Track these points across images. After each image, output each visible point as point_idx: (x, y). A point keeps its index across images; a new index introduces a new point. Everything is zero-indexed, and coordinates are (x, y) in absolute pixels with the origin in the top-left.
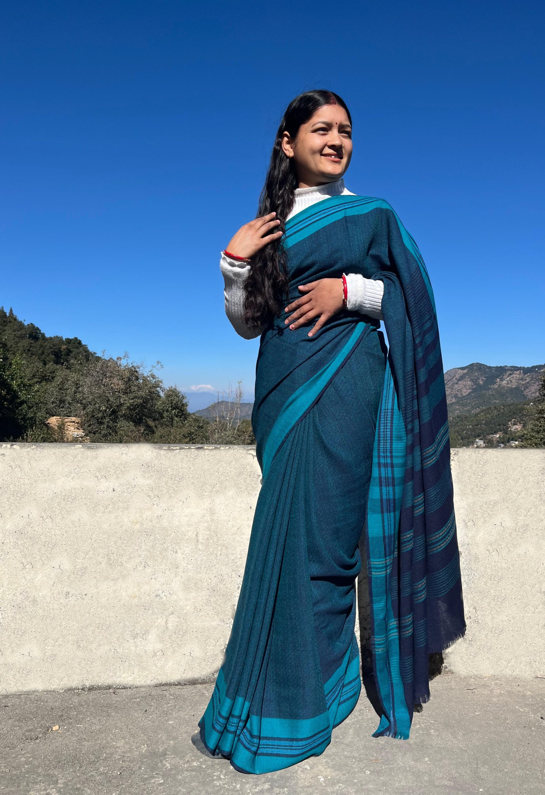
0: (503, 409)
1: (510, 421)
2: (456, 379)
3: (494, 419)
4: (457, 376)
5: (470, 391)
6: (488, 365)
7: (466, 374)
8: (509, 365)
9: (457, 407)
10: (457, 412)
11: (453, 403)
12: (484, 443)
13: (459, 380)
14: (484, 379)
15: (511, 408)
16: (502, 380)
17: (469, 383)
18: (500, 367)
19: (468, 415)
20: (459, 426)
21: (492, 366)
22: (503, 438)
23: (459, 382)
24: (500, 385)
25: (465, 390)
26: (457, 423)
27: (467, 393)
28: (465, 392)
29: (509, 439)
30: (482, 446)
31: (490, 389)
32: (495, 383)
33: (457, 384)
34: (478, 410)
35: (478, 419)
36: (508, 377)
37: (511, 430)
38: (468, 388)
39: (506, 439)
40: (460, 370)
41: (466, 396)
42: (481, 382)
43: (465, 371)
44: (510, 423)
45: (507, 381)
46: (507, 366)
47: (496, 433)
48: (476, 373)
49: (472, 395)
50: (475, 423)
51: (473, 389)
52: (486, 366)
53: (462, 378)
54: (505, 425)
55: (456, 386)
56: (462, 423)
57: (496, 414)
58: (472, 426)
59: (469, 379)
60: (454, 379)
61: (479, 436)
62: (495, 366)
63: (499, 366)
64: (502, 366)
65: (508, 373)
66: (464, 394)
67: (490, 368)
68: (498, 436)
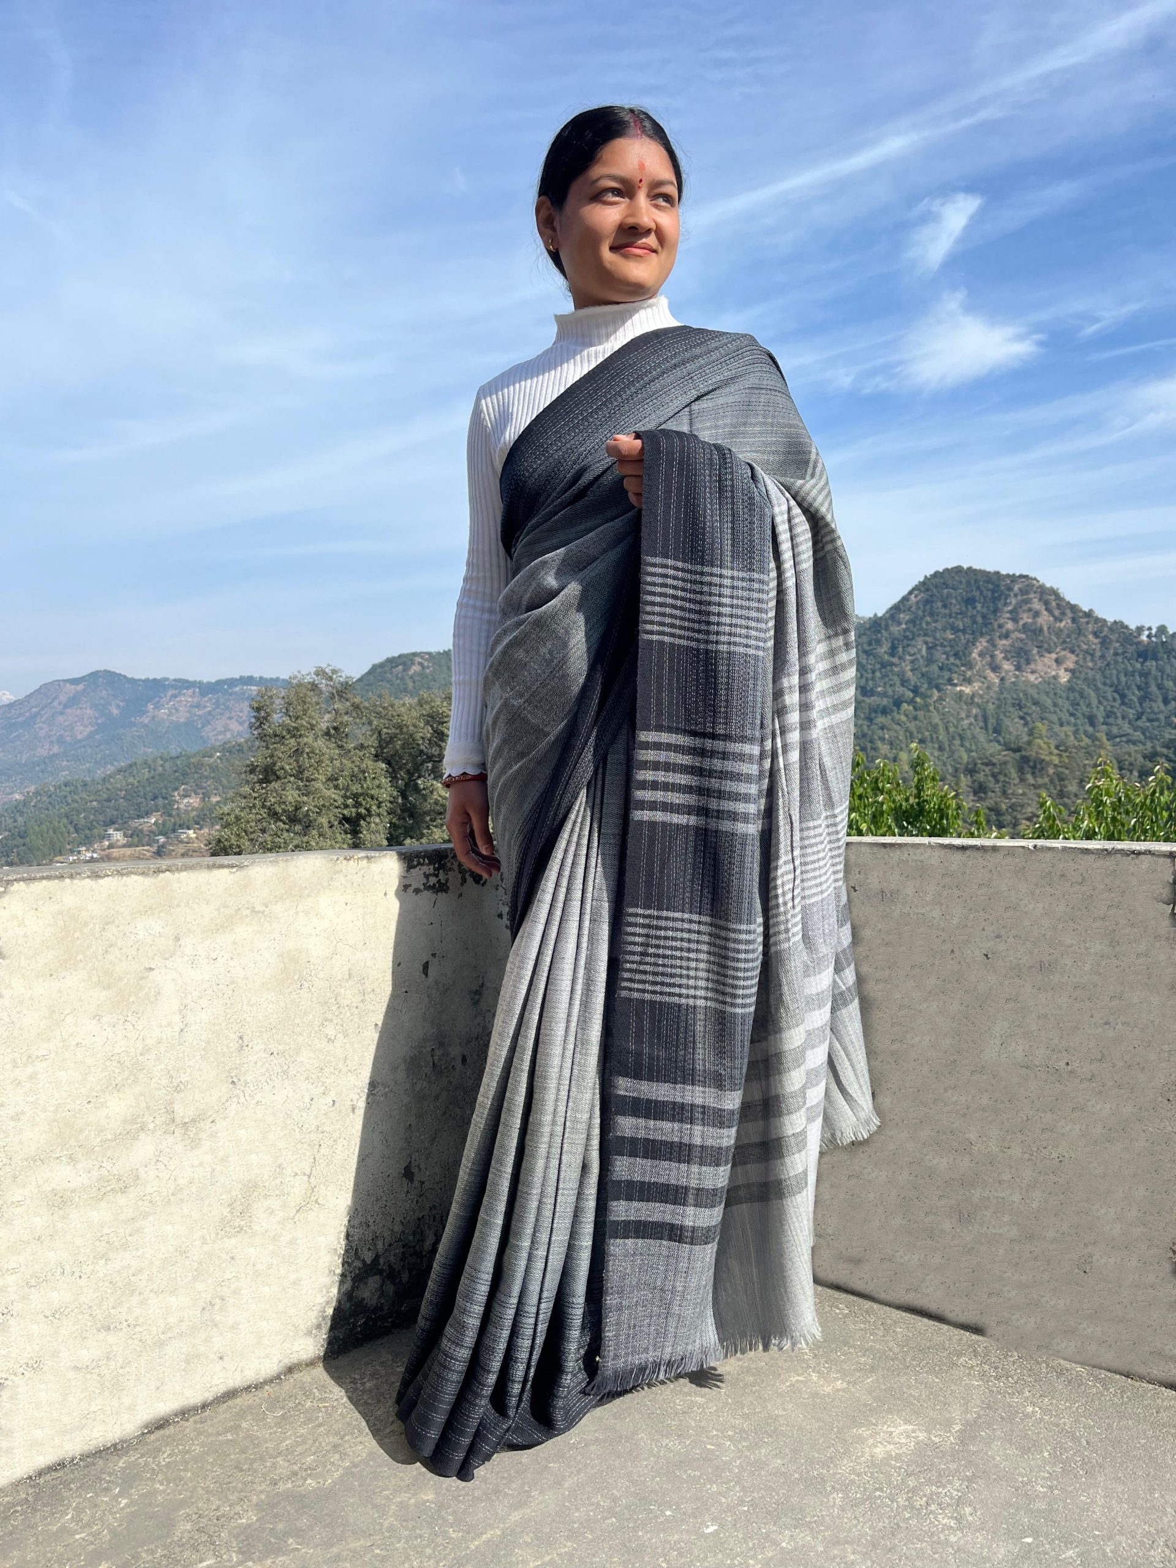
0: (162, 766)
1: (176, 789)
2: (60, 703)
3: (144, 787)
4: (63, 698)
5: (90, 729)
6: (129, 676)
7: (83, 692)
8: (172, 677)
9: (65, 763)
10: (64, 773)
11: (54, 755)
12: (125, 835)
13: (65, 707)
14: (121, 704)
15: (179, 763)
16: (157, 707)
17: (89, 712)
18: (155, 680)
19: (88, 779)
20: (68, 804)
21: (137, 677)
22: (164, 824)
23: (68, 711)
24: (153, 718)
25: (82, 728)
26: (65, 797)
27: (85, 733)
28: (82, 731)
29: (175, 825)
30: (120, 844)
31: (134, 724)
32: (145, 713)
33: (61, 713)
34: (110, 769)
35: (110, 787)
36: (170, 700)
37: (178, 808)
38: (86, 722)
39: (169, 825)
40: (68, 685)
41: (83, 740)
42: (115, 711)
43: (80, 687)
44: (176, 794)
45: (168, 709)
46: (167, 679)
47: (148, 814)
48: (104, 692)
49: (97, 737)
50: (105, 796)
51: (98, 724)
52: (125, 677)
53: (73, 701)
54: (167, 798)
55: (60, 718)
56: (76, 797)
57: (147, 775)
58: (99, 802)
59: (89, 704)
60: (56, 703)
61: (113, 823)
62: (143, 678)
63: (151, 678)
64: (159, 677)
65: (170, 693)
66: (80, 737)
67: (133, 681)
68: (153, 821)
